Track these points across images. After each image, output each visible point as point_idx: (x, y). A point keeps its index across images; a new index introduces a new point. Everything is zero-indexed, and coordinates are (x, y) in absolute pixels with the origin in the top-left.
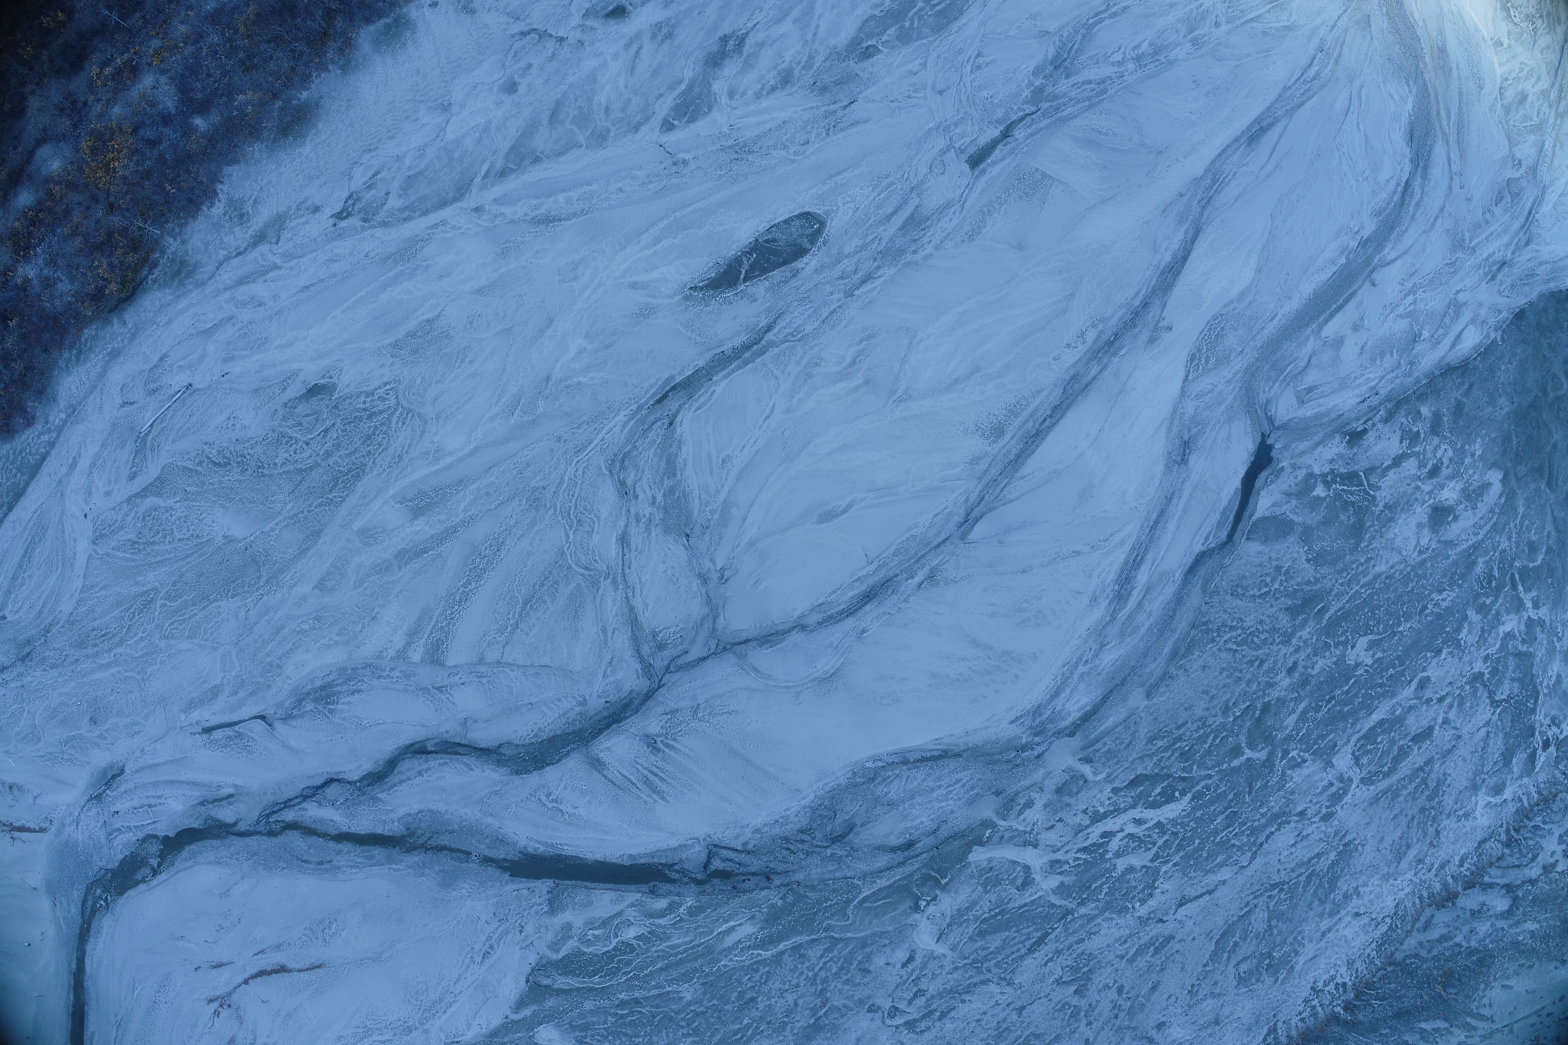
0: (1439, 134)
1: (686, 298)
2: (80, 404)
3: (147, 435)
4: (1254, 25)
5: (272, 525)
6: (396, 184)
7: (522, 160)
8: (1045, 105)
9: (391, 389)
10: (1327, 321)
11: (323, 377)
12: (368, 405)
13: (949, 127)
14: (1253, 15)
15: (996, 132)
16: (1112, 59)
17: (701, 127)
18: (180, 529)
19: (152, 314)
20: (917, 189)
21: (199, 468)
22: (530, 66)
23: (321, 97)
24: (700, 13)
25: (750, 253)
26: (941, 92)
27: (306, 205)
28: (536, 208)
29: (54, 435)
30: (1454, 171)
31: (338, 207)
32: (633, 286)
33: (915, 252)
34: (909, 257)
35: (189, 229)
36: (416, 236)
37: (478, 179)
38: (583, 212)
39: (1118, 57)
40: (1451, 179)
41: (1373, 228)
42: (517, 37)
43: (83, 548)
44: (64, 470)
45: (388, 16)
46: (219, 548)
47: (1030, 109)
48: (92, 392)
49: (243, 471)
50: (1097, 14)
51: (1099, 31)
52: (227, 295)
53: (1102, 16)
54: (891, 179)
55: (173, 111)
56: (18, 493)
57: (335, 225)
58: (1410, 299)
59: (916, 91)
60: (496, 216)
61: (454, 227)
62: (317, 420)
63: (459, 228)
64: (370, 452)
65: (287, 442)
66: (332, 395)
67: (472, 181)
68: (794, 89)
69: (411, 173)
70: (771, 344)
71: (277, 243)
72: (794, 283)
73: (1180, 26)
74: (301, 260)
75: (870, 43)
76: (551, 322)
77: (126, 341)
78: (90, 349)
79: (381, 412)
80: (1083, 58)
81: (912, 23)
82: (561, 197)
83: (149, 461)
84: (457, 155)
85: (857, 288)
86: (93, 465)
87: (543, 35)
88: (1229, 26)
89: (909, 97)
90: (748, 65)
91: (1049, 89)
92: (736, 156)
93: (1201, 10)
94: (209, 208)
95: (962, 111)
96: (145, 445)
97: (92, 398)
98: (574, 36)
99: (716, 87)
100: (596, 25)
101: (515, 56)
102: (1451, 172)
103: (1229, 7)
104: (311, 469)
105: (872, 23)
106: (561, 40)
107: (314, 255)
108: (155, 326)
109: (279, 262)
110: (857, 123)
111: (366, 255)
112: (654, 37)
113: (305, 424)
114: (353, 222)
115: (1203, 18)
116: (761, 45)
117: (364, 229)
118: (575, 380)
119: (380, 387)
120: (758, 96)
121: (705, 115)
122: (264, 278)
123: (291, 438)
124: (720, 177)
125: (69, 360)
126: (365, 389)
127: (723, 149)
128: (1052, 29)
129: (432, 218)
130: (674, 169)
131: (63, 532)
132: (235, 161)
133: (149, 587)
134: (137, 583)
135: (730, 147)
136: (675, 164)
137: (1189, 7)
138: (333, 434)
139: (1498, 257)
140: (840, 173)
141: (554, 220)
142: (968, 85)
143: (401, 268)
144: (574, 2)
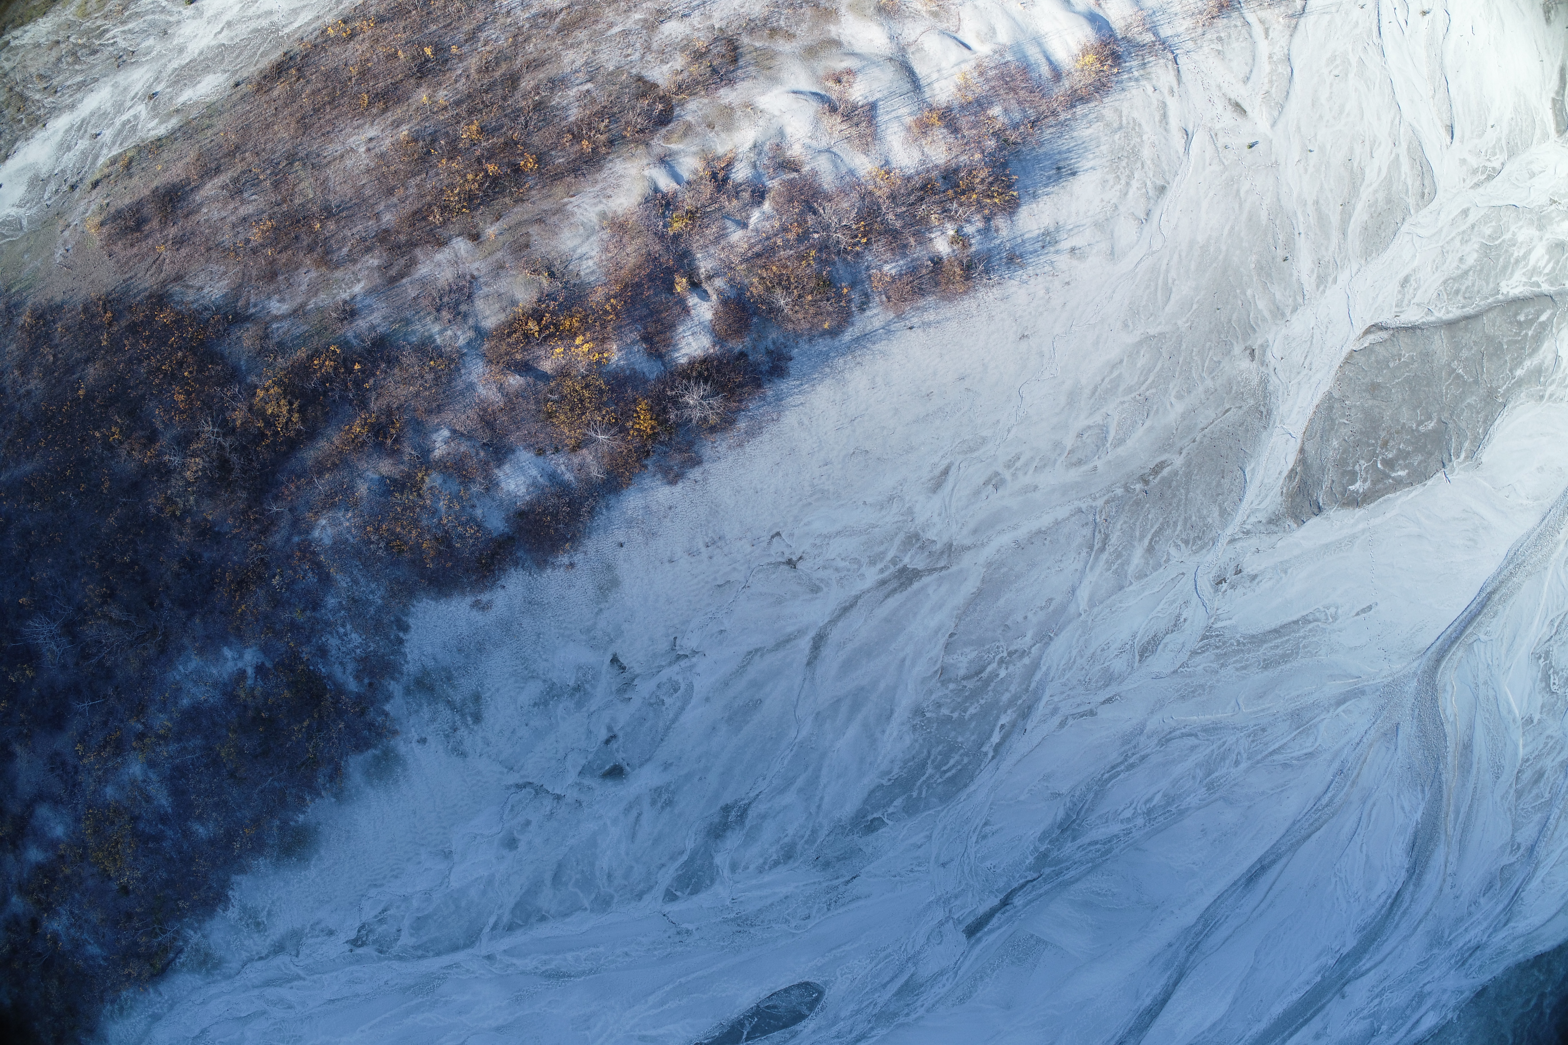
0: (1443, 837)
4: (1275, 757)
6: (406, 923)
8: (1047, 871)
10: (1291, 1035)
13: (949, 899)
14: (1277, 745)
15: (996, 901)
16: (1121, 817)
17: (704, 899)
20: (914, 959)
22: (528, 823)
24: (700, 779)
25: (752, 1017)
26: (943, 865)
28: (545, 963)
30: (1449, 871)
31: (353, 935)
33: (907, 1015)
34: (902, 1020)
37: (487, 930)
39: (1128, 813)
40: (1444, 880)
41: (1355, 943)
42: (513, 790)
45: (375, 747)
47: (1031, 875)
50: (1113, 768)
51: (1113, 786)
52: (256, 992)
53: (1118, 769)
54: (889, 950)
55: (170, 810)
58: (1376, 1001)
59: (919, 865)
60: (508, 966)
61: (468, 971)
68: (796, 865)
69: (420, 915)
71: (297, 956)
72: (792, 1042)
73: (1198, 771)
75: (875, 815)
81: (920, 793)
82: (570, 956)
87: (539, 790)
88: (1249, 762)
89: (912, 871)
90: (750, 838)
92: (739, 929)
93: (1222, 749)
94: (224, 911)
98: (572, 795)
99: (718, 860)
100: (593, 785)
102: (1445, 874)
103: (1253, 741)
105: (878, 794)
106: (558, 798)
107: (335, 974)
109: (302, 973)
110: (858, 898)
111: (386, 983)
112: (653, 803)
115: (1223, 759)
116: (763, 817)
117: (380, 960)
120: (760, 870)
121: (708, 887)
122: (289, 985)
124: (723, 948)
127: (726, 921)
128: (1064, 791)
129: (446, 960)
130: (677, 939)
132: (242, 871)
135: (732, 920)
136: (678, 933)
137: (1211, 748)
139: (1472, 944)
140: (839, 946)
141: (564, 976)
144: (569, 756)
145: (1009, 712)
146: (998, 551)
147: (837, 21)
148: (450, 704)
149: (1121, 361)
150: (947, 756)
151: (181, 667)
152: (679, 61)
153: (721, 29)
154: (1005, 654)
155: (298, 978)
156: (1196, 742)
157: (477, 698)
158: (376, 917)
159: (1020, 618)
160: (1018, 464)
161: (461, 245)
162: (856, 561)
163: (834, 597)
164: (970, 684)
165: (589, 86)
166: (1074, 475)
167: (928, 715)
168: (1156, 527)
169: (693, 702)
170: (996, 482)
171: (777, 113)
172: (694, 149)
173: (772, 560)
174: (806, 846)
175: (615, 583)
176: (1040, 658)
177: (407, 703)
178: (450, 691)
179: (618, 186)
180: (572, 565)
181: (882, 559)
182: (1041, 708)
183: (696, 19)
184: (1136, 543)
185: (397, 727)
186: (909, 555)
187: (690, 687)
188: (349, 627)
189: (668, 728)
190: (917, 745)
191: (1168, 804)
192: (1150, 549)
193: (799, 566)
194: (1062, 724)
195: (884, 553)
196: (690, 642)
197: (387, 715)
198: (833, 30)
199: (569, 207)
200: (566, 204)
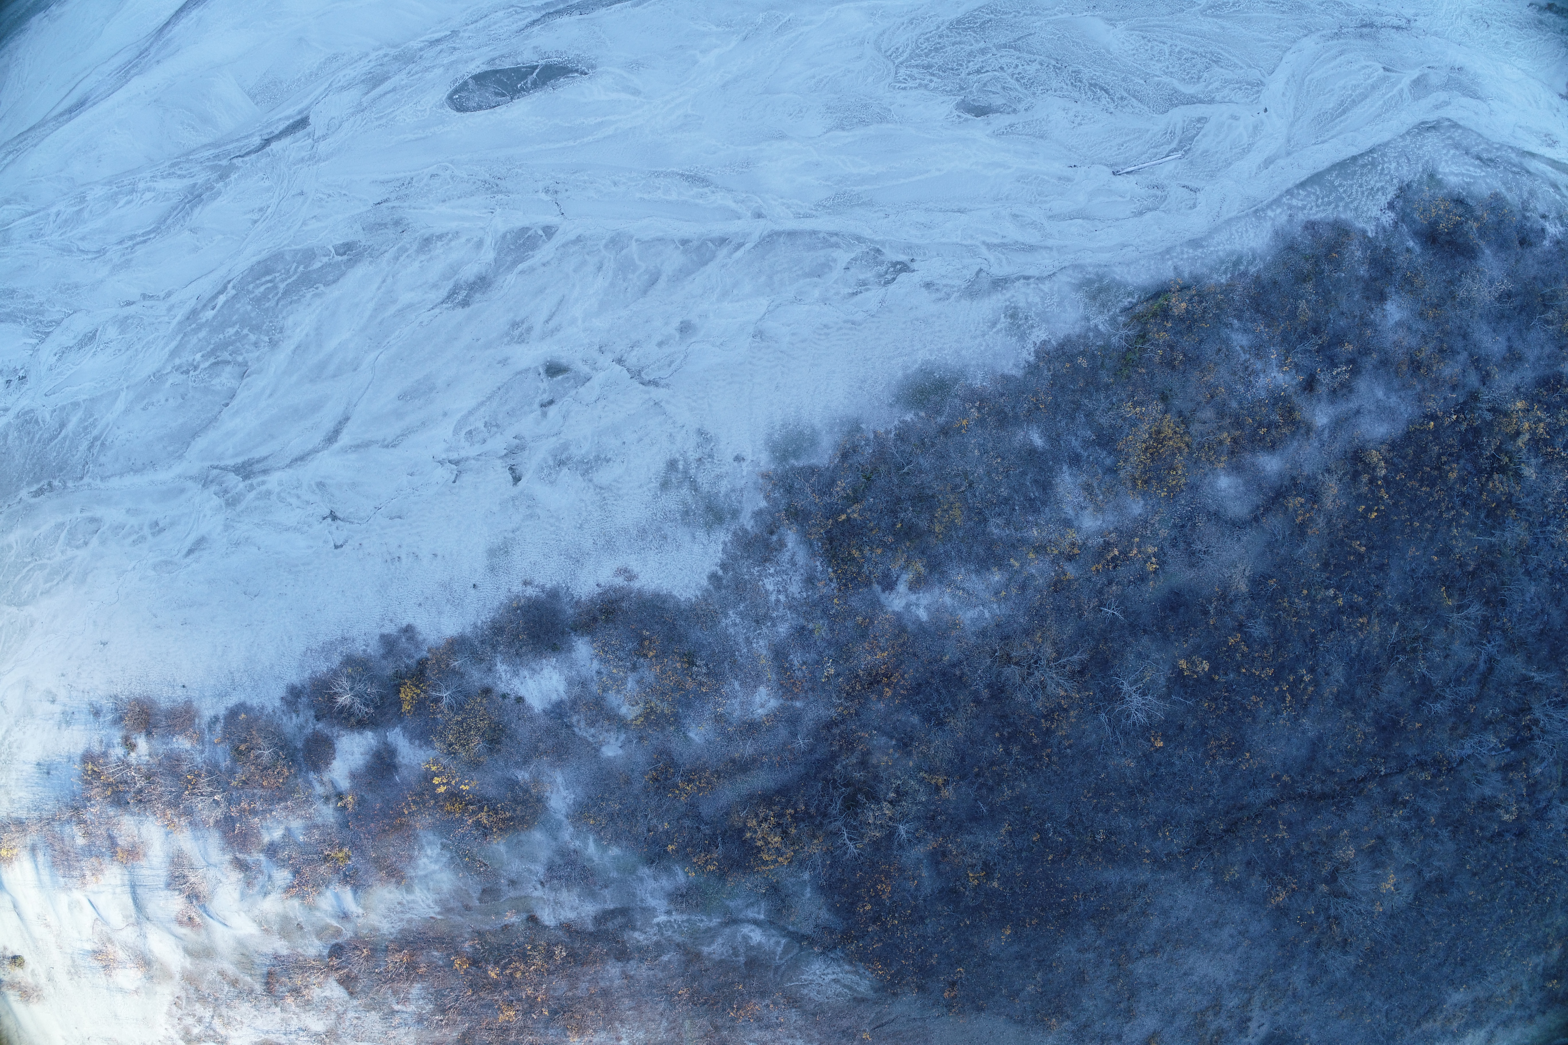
1: (593, 67)
2: (1247, 215)
3: (1175, 150)
5: (1060, 16)
6: (835, 275)
7: (698, 248)
8: (224, 162)
9: (900, 82)
11: (966, 120)
12: (929, 78)
13: (309, 159)
15: (275, 146)
16: (153, 194)
17: (519, 220)
18: (1161, 52)
19: (1142, 262)
20: (359, 110)
21: (1125, 94)
22: (660, 344)
23: (891, 405)
24: (478, 340)
25: (522, 89)
26: (302, 193)
27: (938, 295)
28: (702, 196)
29: (1284, 199)
31: (903, 277)
32: (636, 92)
33: (385, 55)
34: (393, 52)
35: (1077, 330)
36: (830, 214)
37: (748, 246)
38: (657, 175)
39: (148, 195)
42: (663, 382)
43: (1277, 84)
44: (1281, 162)
45: (793, 468)
46: (1123, 19)
47: (238, 162)
48: (1230, 219)
49: (1078, 72)
50: (145, 242)
51: (151, 225)
52: (1050, 242)
53: (142, 239)
54: (376, 124)
55: (1065, 468)
56: (1342, 167)
57: (912, 260)
59: (321, 199)
60: (743, 201)
61: (789, 207)
62: (985, 85)
63: (784, 204)
64: (940, 37)
65: (1022, 78)
66: (963, 101)
67: (756, 246)
68: (424, 231)
69: (816, 280)
70: (537, 9)
71: (981, 270)
72: (497, 54)
73: (86, 217)
74: (958, 240)
75: (340, 258)
76: (724, 86)
77: (1178, 249)
78: (1222, 262)
79: (917, 66)
80: (175, 200)
81: (297, 267)
82: (674, 197)
83: (1180, 125)
84: (763, 279)
85: (446, 36)
86: (1246, 151)
87: (636, 374)
89: (329, 196)
90: (454, 269)
91: (214, 176)
92: (498, 182)
93: (64, 230)
94: (1049, 342)
95: (292, 172)
96: (1180, 142)
97: (1233, 214)
98: (605, 360)
99: (491, 256)
100: (580, 364)
101: (672, 362)
104: (1005, 46)
105: (330, 278)
106: (620, 361)
107: (943, 240)
108: (1141, 249)
109: (984, 250)
110: (383, 182)
111: (887, 216)
112: (529, 329)
113: (999, 86)
114: (891, 255)
115: (66, 222)
116: (435, 286)
117: (883, 243)
118: (720, 29)
119: (911, 88)
120: (457, 233)
121: (511, 232)
122: (1005, 241)
123: (1017, 80)
124: (520, 167)
125: (1251, 263)
126: (926, 93)
127: (508, 192)
128: (187, 233)
129: (808, 225)
130: (559, 187)
131: (1296, 109)
132: (1006, 379)
133: (1210, 19)
134: (1223, 28)
135: (501, 192)
136: (556, 192)
138: (972, 66)
140: (417, 140)
141: (688, 177)
142: (277, 194)
143: (855, 188)
144: (594, 399)
145: (204, 320)
146: (170, 467)
147: (184, 968)
148: (694, 487)
149: (42, 593)
150: (264, 296)
151: (987, 615)
152: (316, 993)
153: (276, 1005)
154: (191, 373)
155: (989, 246)
156: (79, 243)
157: (665, 485)
158: (867, 290)
159: (171, 400)
160: (135, 537)
161: (547, 917)
162: (282, 500)
163: (309, 472)
164: (225, 355)
165: (397, 1007)
166: (99, 511)
167: (267, 339)
168: (53, 444)
169: (458, 416)
170: (157, 528)
171: (242, 914)
172: (318, 914)
173: (348, 525)
174: (408, 246)
175: (492, 553)
176: (167, 360)
177: (740, 502)
178: (690, 500)
179: (389, 910)
180: (526, 583)
181: (260, 493)
182: (180, 314)
183: (295, 1024)
184: (71, 435)
185: (760, 481)
186: (237, 490)
187: (456, 432)
188: (773, 598)
189: (489, 398)
190: (284, 314)
191: (116, 194)
192: (62, 425)
193: (327, 512)
194: (169, 295)
195: (257, 499)
196: (444, 474)
197: (767, 497)
198: (188, 963)
199: (438, 909)
200: (439, 913)
